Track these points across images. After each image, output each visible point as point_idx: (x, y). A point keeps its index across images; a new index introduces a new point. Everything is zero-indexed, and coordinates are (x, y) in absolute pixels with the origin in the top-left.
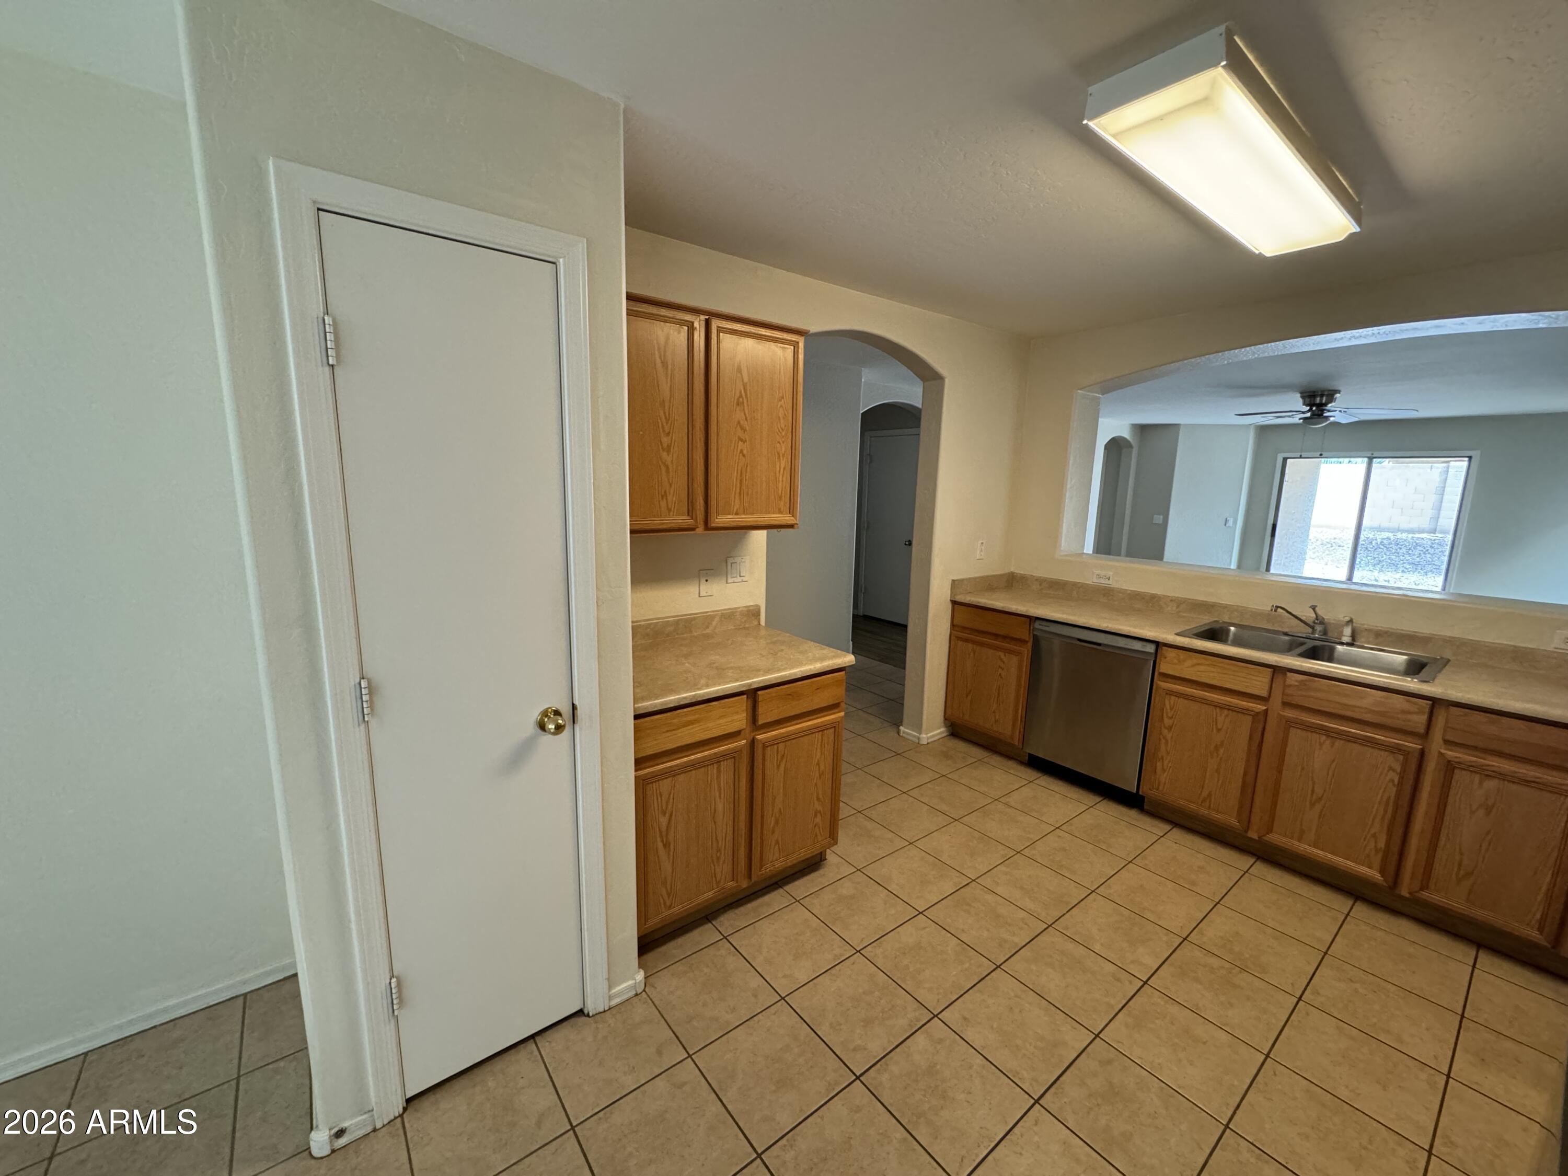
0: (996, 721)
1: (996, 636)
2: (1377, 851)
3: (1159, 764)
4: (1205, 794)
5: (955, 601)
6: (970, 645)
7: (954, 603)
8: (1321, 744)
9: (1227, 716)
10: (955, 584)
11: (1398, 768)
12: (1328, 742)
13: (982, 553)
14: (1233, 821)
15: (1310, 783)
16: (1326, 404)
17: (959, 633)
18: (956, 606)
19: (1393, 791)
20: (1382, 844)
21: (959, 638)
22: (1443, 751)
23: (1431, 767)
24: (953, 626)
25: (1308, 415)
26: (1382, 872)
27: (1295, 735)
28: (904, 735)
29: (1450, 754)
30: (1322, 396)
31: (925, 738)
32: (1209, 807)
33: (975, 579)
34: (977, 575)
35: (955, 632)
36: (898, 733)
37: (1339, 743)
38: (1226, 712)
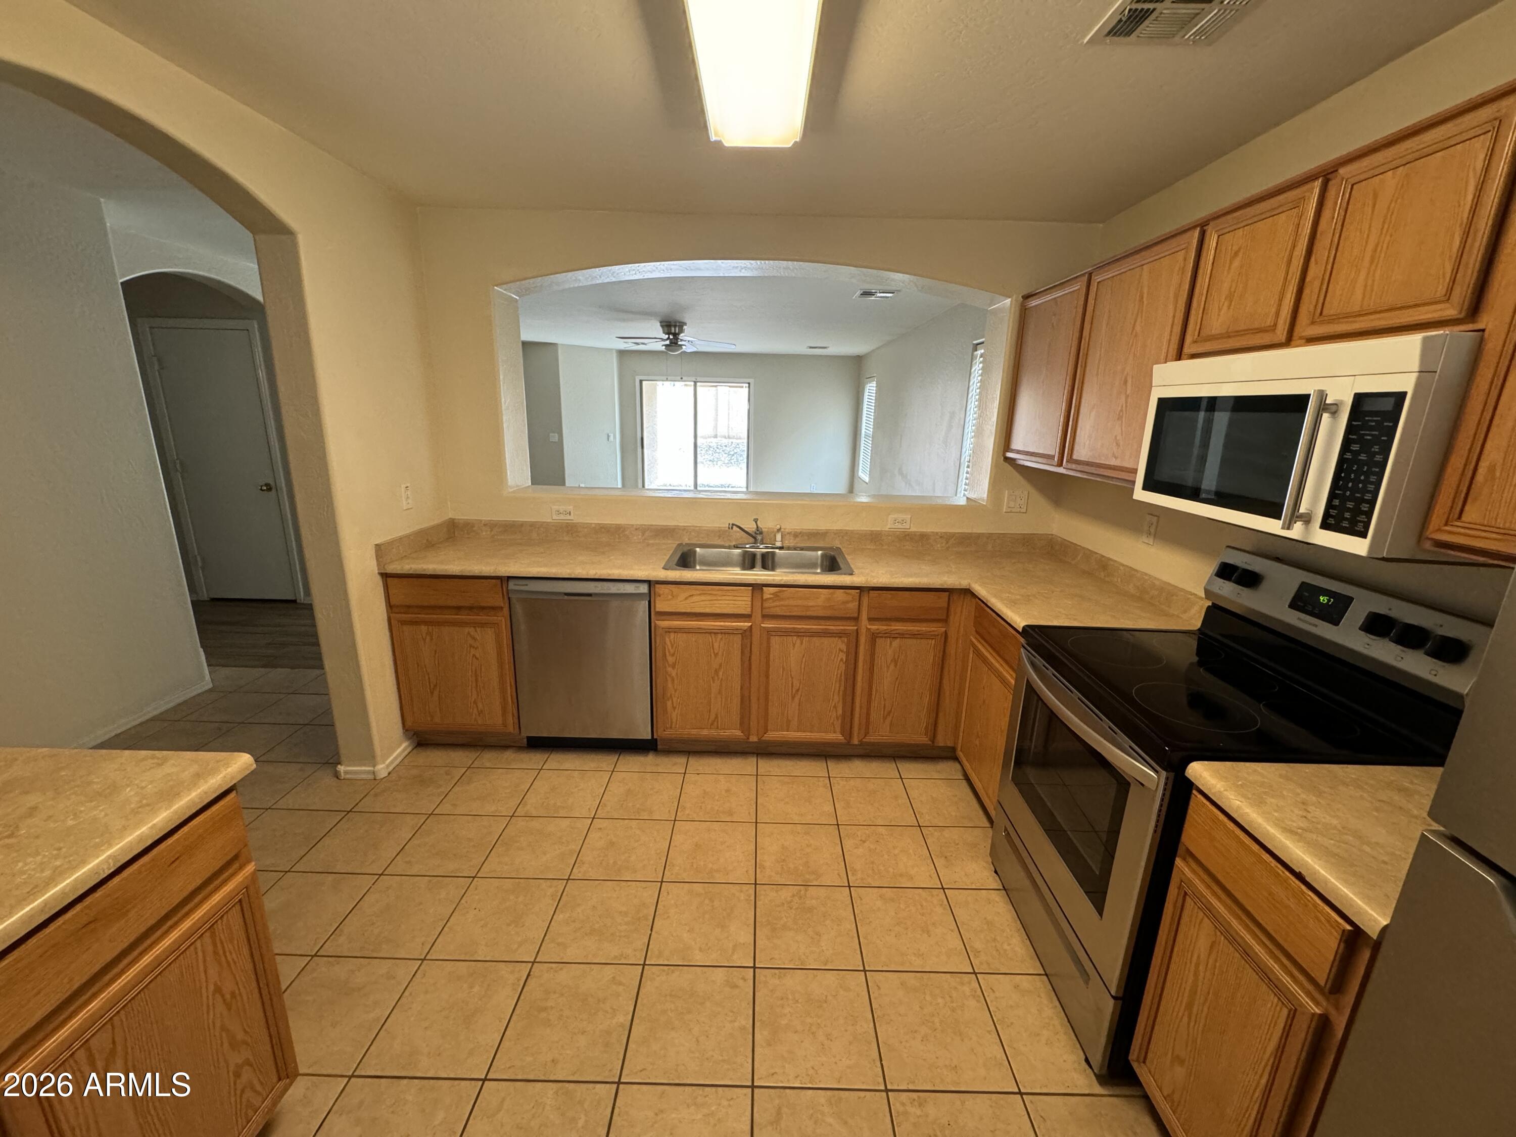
0: (480, 713)
1: (458, 609)
2: (837, 718)
3: (669, 703)
4: (713, 717)
5: (386, 574)
6: (424, 628)
7: (385, 576)
8: (794, 645)
9: (721, 639)
10: (380, 550)
11: (844, 647)
12: (798, 641)
13: (410, 501)
14: (738, 733)
15: (790, 679)
16: (679, 334)
17: (403, 615)
18: (389, 580)
19: (843, 667)
20: (840, 712)
21: (403, 623)
22: (869, 627)
23: (863, 639)
24: (390, 606)
25: (668, 342)
26: (843, 734)
27: (775, 641)
28: (348, 776)
29: (874, 627)
30: (675, 326)
31: (382, 769)
32: (718, 728)
33: (407, 536)
34: (408, 531)
35: (394, 615)
36: (337, 775)
37: (805, 639)
38: (720, 636)
